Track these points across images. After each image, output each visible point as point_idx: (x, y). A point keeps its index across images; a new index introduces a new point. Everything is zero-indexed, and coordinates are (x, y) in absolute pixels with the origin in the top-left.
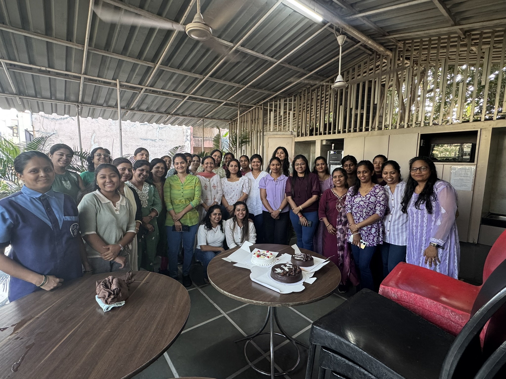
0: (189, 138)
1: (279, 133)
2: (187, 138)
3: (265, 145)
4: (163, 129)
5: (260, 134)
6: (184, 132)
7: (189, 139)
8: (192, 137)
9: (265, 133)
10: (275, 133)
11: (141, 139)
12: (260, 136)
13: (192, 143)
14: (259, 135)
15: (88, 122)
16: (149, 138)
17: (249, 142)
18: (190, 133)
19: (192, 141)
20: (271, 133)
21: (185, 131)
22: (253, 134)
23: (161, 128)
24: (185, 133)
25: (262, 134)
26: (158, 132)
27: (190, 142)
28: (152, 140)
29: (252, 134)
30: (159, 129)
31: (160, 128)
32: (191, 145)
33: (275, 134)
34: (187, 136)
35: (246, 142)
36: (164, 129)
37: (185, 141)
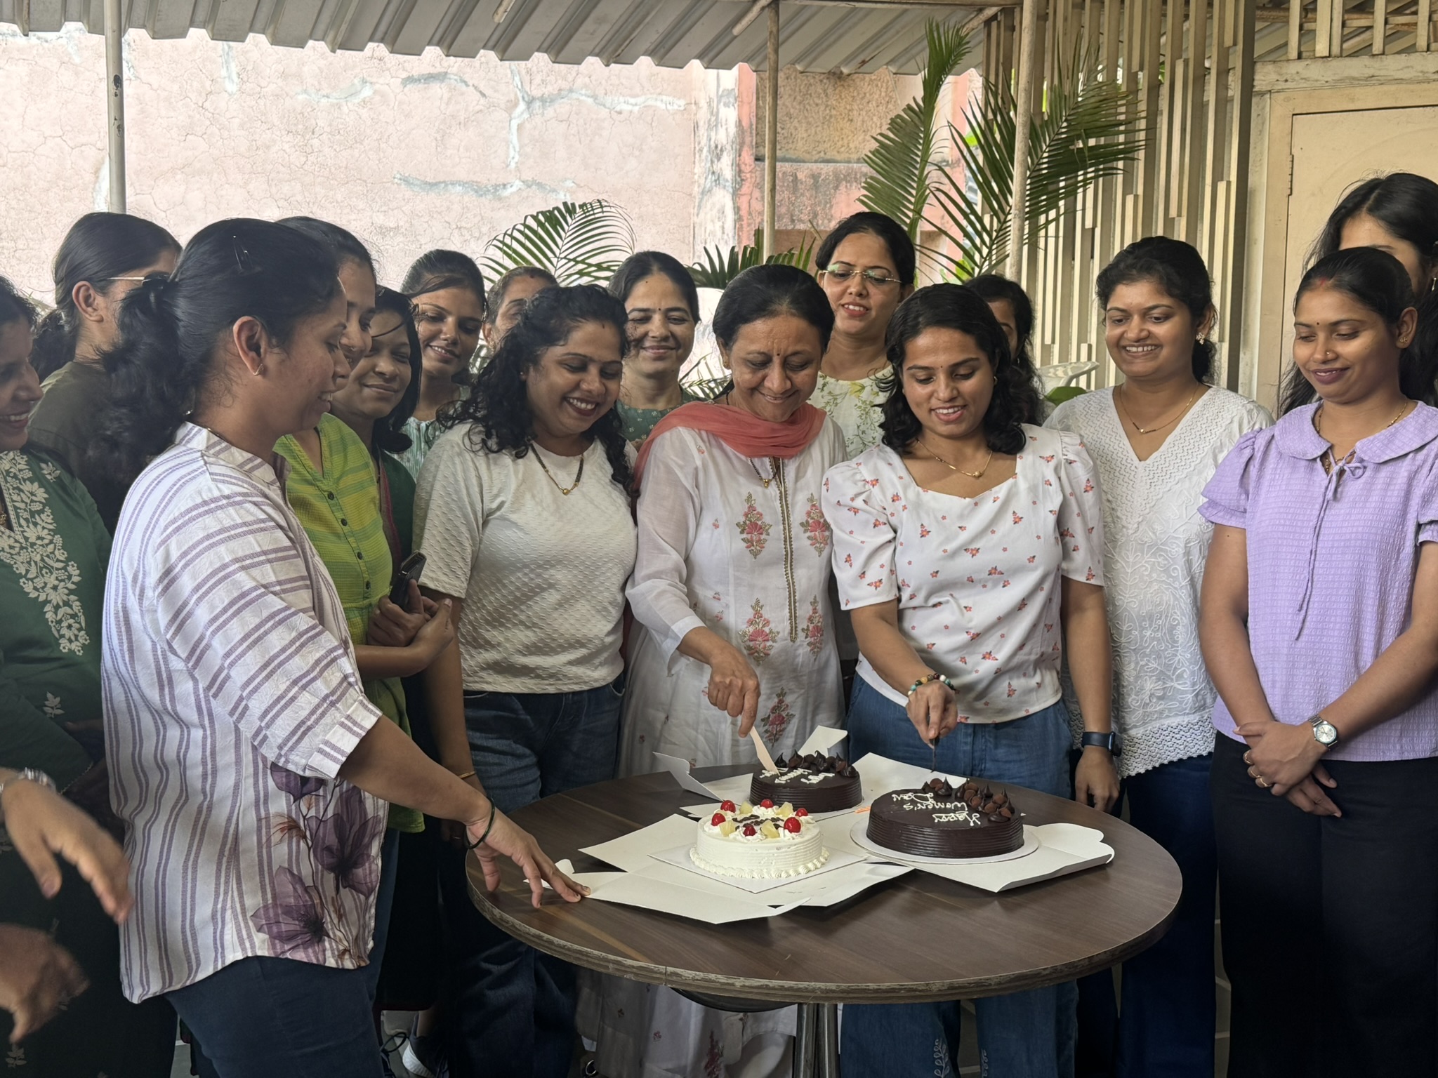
0: (726, 166)
1: (1394, 65)
2: (716, 167)
3: (1259, 179)
4: (550, 112)
5: (1222, 85)
6: (696, 127)
7: (728, 174)
8: (748, 157)
9: (1264, 76)
10: (1358, 66)
11: (406, 180)
12: (1223, 102)
13: (743, 202)
14: (1211, 95)
15: (77, 74)
16: (462, 175)
17: (1128, 153)
18: (733, 130)
19: (745, 189)
20: (1314, 71)
21: (703, 115)
22: (1165, 90)
23: (543, 99)
24: (702, 131)
25: (1235, 90)
26: (520, 127)
27: (736, 194)
28: (479, 190)
29: (1154, 88)
30: (522, 106)
31: (529, 103)
32: (739, 219)
33: (1353, 81)
34: (717, 153)
35: (1104, 158)
36: (562, 107)
37: (706, 192)
